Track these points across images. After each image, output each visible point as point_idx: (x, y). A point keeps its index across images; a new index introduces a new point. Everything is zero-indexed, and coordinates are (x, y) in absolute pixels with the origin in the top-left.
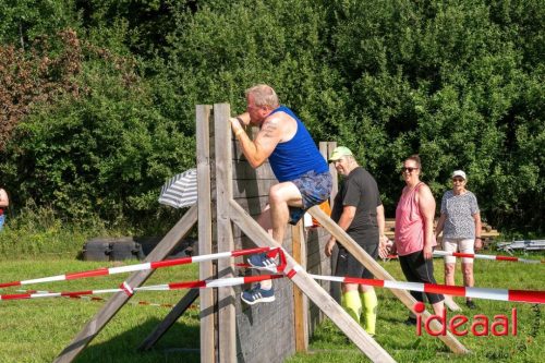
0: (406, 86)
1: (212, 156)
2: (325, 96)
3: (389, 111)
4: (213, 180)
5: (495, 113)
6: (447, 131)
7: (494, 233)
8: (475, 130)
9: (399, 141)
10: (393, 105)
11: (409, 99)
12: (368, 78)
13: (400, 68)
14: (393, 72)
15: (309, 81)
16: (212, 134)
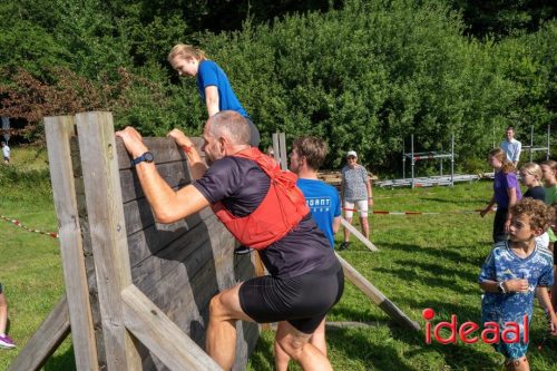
0: (323, 93)
1: (83, 213)
2: (274, 100)
3: (313, 107)
4: (88, 256)
5: (376, 108)
6: (348, 120)
7: (375, 178)
8: (364, 119)
9: (320, 126)
10: (315, 104)
11: (324, 100)
12: (300, 88)
13: (320, 82)
14: (315, 84)
15: (265, 93)
16: (78, 173)
